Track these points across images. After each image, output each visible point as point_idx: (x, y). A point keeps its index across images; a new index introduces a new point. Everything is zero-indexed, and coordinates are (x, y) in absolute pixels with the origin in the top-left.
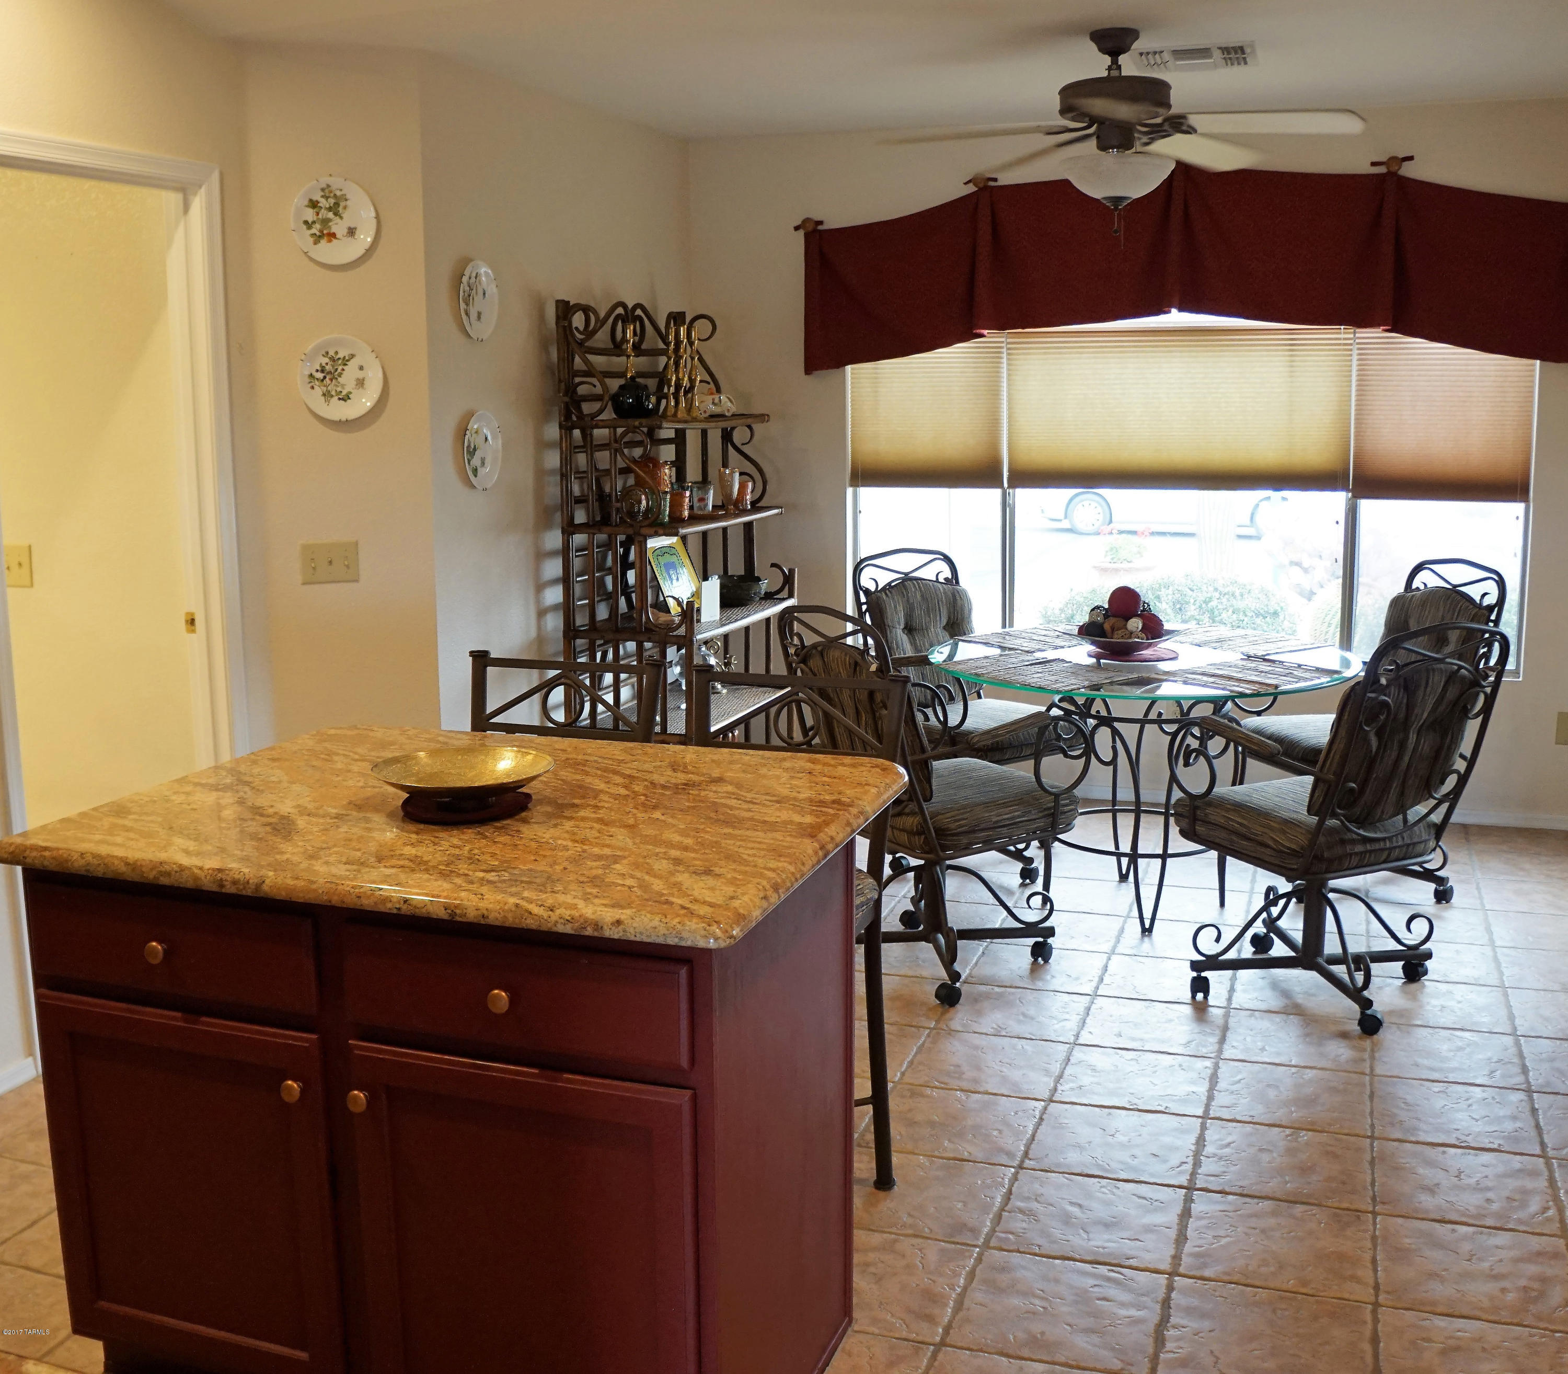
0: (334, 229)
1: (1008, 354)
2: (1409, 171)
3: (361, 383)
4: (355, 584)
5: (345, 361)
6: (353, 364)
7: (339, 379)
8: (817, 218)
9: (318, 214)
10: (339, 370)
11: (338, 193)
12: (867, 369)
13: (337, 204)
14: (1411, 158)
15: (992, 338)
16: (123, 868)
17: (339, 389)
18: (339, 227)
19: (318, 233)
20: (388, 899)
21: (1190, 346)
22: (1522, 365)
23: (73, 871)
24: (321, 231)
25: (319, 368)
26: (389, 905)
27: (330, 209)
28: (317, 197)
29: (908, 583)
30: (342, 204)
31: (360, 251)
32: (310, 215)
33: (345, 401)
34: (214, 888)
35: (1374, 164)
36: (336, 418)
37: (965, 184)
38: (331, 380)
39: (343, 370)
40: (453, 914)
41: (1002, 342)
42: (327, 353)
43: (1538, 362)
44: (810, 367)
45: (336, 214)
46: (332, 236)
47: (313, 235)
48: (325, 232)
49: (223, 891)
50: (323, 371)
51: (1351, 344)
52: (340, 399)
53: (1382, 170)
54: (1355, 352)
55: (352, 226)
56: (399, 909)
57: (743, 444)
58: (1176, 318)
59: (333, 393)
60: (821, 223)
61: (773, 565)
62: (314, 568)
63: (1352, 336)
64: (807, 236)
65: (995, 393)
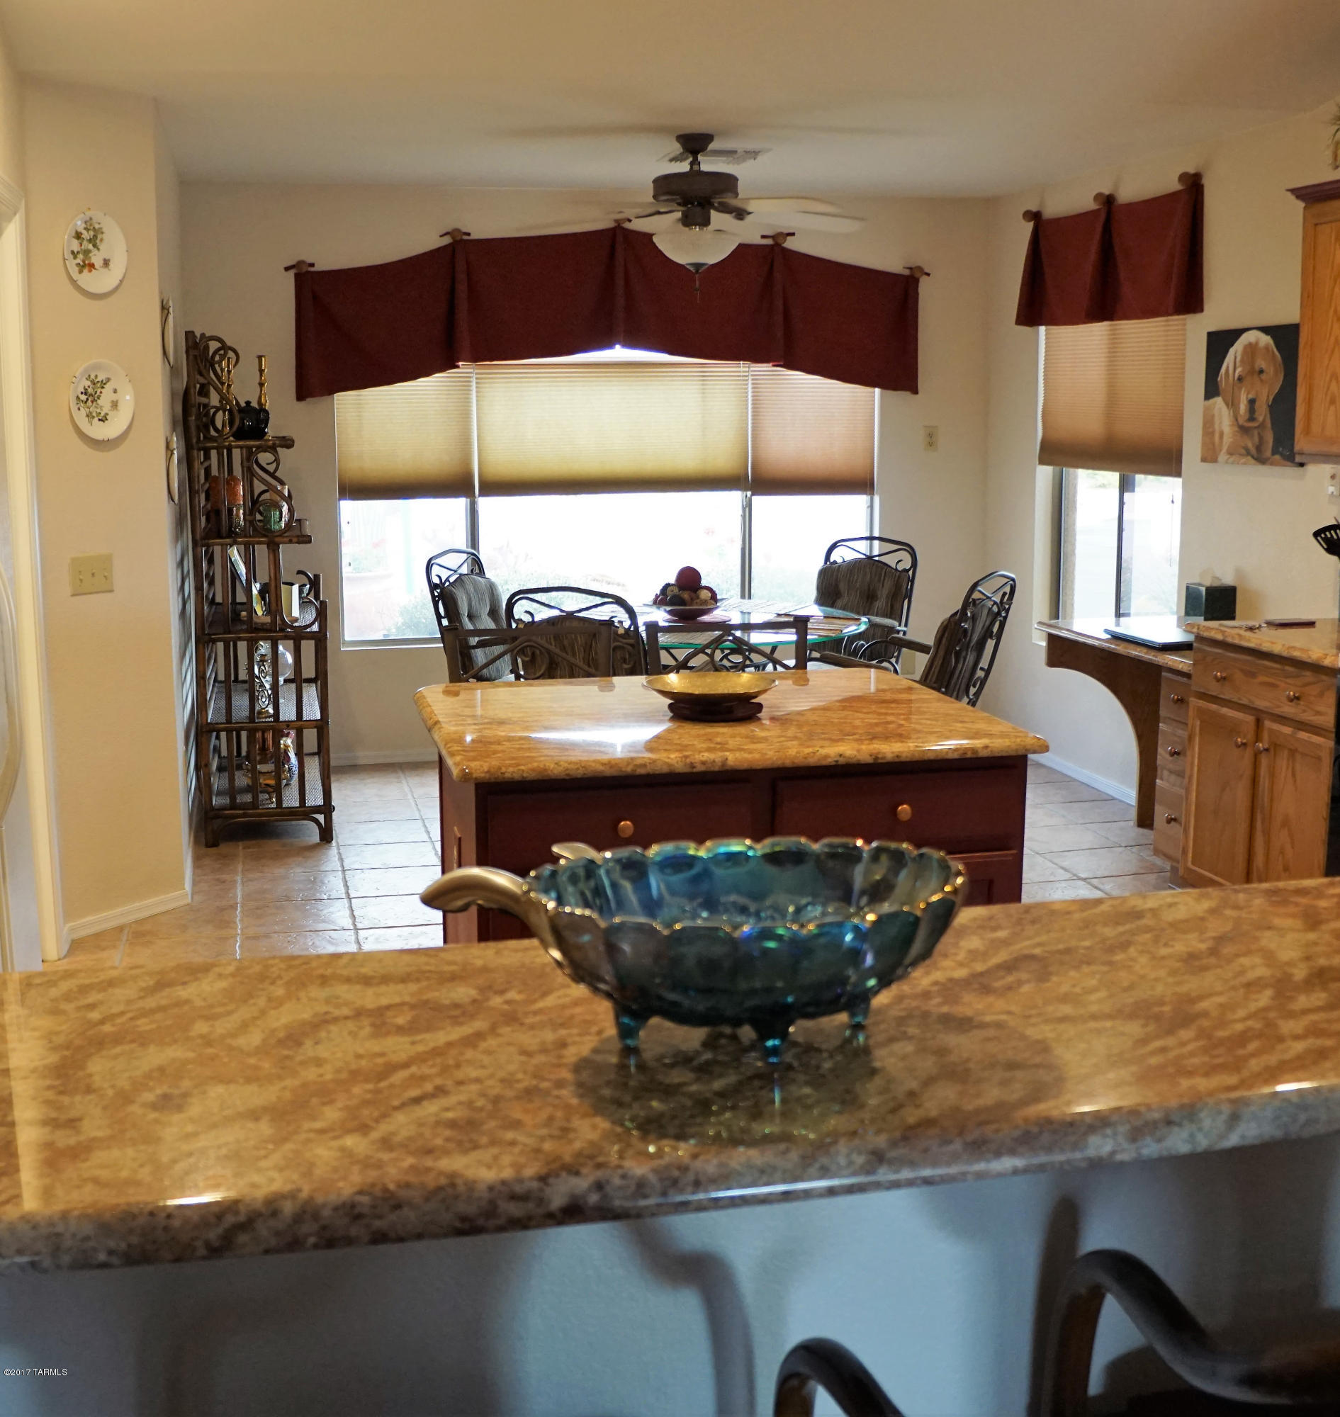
0: (94, 260)
1: (477, 383)
2: (790, 244)
3: (115, 405)
4: (109, 595)
5: (103, 384)
6: (108, 387)
7: (99, 401)
8: (310, 261)
9: (81, 245)
10: (98, 393)
11: (97, 226)
12: (350, 395)
13: (95, 236)
14: (793, 234)
15: (465, 369)
16: (601, 768)
17: (98, 411)
18: (96, 259)
19: (81, 263)
20: (826, 757)
21: (626, 377)
22: (864, 392)
23: (553, 777)
24: (84, 261)
25: (83, 391)
26: (829, 760)
27: (90, 241)
28: (81, 229)
29: (463, 577)
30: (99, 236)
31: (115, 283)
32: (75, 246)
33: (103, 421)
34: (687, 770)
35: (763, 237)
36: (100, 437)
37: (441, 236)
38: (92, 402)
39: (101, 392)
40: (877, 758)
41: (471, 373)
42: (89, 376)
43: (877, 390)
44: (301, 395)
45: (95, 246)
46: (92, 266)
47: (78, 264)
48: (87, 262)
49: (695, 770)
50: (86, 394)
51: (747, 376)
52: (99, 420)
53: (769, 242)
54: (750, 382)
55: (107, 258)
56: (837, 761)
57: (268, 464)
58: (619, 353)
59: (94, 414)
60: (312, 265)
61: (299, 572)
62: (81, 580)
63: (747, 369)
64: (298, 277)
65: (465, 416)
